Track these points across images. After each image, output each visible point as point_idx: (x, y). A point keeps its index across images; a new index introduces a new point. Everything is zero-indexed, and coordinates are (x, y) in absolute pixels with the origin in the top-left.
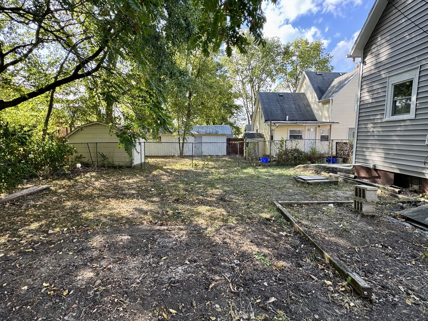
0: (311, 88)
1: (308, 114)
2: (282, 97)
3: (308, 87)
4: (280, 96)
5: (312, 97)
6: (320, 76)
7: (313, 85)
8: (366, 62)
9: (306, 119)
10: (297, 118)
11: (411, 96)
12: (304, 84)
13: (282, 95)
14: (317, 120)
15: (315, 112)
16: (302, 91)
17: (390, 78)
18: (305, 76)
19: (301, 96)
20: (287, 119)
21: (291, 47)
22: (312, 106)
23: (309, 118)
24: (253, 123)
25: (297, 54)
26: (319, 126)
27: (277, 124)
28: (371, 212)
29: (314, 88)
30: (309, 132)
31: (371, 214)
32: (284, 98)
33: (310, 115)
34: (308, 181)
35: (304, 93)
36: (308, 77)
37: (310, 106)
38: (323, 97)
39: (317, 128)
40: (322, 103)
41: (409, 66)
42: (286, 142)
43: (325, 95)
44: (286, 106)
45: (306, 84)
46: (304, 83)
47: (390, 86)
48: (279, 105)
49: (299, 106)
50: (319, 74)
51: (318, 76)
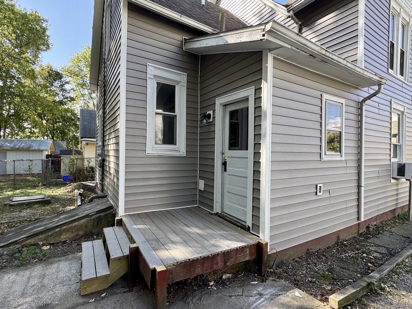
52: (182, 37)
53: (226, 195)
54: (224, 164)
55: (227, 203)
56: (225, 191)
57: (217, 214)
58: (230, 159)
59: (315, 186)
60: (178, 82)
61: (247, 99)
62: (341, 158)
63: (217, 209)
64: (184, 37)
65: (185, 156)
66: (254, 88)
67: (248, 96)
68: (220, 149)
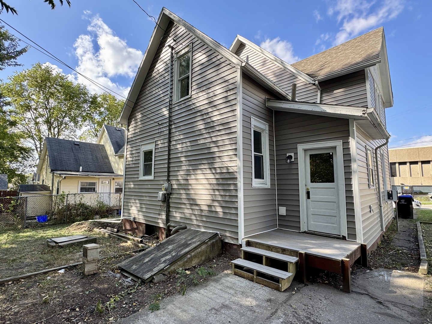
0: (109, 141)
1: (106, 166)
2: (78, 146)
3: (107, 140)
4: (76, 145)
5: (110, 149)
6: (119, 132)
7: (111, 139)
8: (129, 130)
9: (103, 171)
10: (92, 170)
11: (152, 162)
12: (103, 137)
13: (78, 144)
14: (114, 173)
15: (112, 164)
16: (102, 143)
17: (142, 146)
18: (104, 130)
19: (100, 148)
20: (81, 170)
21: (99, 98)
22: (110, 158)
23: (106, 170)
24: (39, 172)
25: (105, 106)
26: (114, 179)
27: (64, 176)
28: (93, 271)
29: (111, 142)
30: (103, 184)
31: (92, 273)
32: (80, 147)
33: (107, 168)
34: (59, 244)
35: (103, 145)
36: (107, 130)
37: (108, 158)
38: (120, 151)
39: (112, 181)
40: (119, 157)
41: (151, 139)
42: (67, 197)
43: (121, 150)
44: (81, 156)
45: (105, 136)
46: (104, 135)
47: (142, 152)
48: (72, 154)
49: (96, 157)
50: (118, 130)
51: (117, 131)
52: (265, 97)
53: (311, 216)
54: (308, 193)
55: (312, 223)
56: (310, 214)
57: (305, 232)
58: (312, 189)
59: (369, 207)
60: (263, 130)
61: (335, 148)
62: (373, 187)
63: (304, 228)
64: (266, 97)
65: (270, 188)
66: (342, 141)
67: (336, 146)
68: (304, 183)
